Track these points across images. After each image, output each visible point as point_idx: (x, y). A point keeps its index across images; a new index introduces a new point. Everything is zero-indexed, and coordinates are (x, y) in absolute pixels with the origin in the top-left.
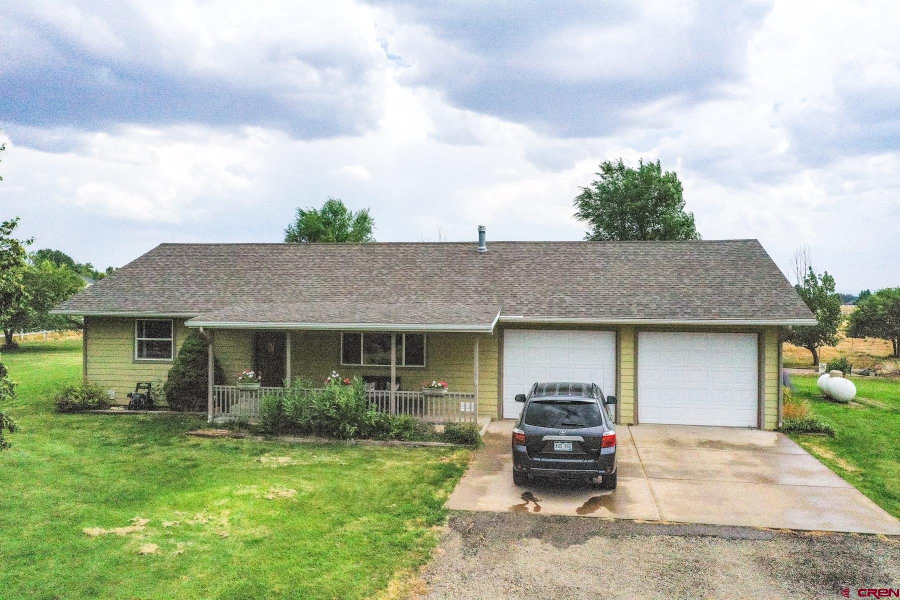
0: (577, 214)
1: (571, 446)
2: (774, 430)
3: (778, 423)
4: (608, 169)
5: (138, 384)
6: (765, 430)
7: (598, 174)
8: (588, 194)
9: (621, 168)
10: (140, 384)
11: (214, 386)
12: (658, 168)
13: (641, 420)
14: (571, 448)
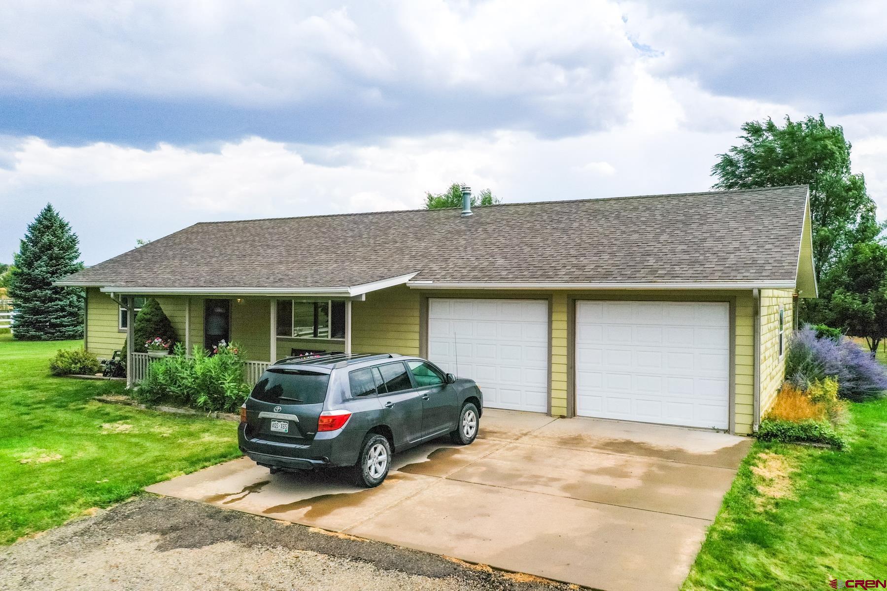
0: (716, 185)
1: (287, 426)
2: (748, 435)
3: (752, 425)
4: (755, 130)
5: (116, 352)
6: (735, 434)
7: (743, 137)
8: (728, 162)
9: (771, 127)
10: (117, 352)
11: (132, 353)
12: (822, 124)
13: (579, 412)
14: (287, 429)
